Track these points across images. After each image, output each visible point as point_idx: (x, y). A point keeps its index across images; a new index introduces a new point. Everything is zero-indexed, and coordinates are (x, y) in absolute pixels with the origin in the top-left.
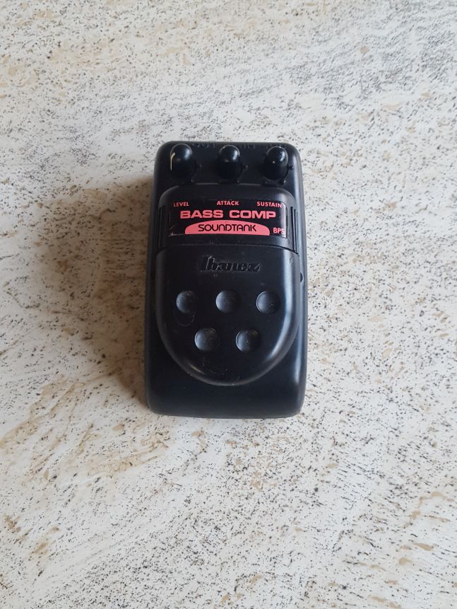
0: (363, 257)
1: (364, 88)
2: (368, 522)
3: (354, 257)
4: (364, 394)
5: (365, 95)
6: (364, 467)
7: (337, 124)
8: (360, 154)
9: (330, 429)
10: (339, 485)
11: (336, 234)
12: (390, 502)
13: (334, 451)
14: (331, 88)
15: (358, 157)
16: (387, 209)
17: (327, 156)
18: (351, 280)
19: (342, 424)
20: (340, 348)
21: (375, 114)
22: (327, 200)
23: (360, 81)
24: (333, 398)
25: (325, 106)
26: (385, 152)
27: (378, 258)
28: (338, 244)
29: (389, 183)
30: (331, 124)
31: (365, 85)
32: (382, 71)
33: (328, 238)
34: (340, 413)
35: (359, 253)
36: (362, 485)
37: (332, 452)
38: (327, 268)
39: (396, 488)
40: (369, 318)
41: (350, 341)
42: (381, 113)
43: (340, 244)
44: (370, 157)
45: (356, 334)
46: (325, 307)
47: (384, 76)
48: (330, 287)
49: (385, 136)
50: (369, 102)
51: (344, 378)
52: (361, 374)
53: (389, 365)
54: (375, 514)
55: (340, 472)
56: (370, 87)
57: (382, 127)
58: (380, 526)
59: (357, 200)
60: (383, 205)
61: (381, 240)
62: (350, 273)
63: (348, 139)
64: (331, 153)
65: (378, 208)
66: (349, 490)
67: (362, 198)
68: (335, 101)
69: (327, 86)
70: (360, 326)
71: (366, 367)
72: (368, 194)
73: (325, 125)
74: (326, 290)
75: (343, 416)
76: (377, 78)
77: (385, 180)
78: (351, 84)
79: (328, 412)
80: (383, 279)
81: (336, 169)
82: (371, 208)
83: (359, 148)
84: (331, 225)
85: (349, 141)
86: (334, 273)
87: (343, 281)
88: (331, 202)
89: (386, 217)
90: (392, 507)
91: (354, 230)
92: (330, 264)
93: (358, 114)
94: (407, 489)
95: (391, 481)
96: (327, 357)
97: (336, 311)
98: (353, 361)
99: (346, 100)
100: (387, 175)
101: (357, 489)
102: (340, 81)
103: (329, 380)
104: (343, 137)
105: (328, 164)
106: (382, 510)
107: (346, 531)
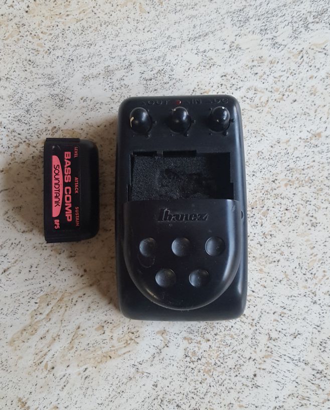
0: (293, 182)
1: (294, 29)
2: (295, 399)
3: (286, 182)
4: (293, 298)
5: (295, 34)
6: (292, 357)
7: (271, 62)
8: (291, 90)
9: (266, 327)
10: (272, 372)
11: (271, 162)
12: (313, 384)
13: (269, 345)
14: (266, 30)
15: (290, 92)
16: (314, 138)
17: (263, 92)
18: (283, 202)
19: (275, 323)
20: (274, 260)
21: (304, 52)
22: (263, 132)
23: (291, 22)
24: (268, 302)
25: (261, 47)
26: (313, 86)
27: (306, 182)
28: (272, 170)
29: (316, 115)
30: (266, 63)
31: (296, 25)
32: (310, 12)
33: (264, 165)
34: (274, 314)
35: (290, 178)
36: (291, 371)
37: (267, 346)
38: (263, 191)
39: (318, 373)
40: (298, 234)
41: (282, 254)
42: (309, 51)
43: (274, 170)
44: (299, 92)
45: (287, 248)
46: (262, 225)
47: (312, 16)
48: (265, 208)
49: (313, 72)
50: (299, 41)
51: (277, 285)
52: (291, 281)
53: (314, 273)
54: (300, 392)
55: (274, 361)
56: (300, 27)
57: (310, 64)
58: (304, 402)
59: (288, 131)
60: (310, 135)
61: (308, 166)
62: (282, 196)
63: (281, 76)
64: (267, 89)
65: (306, 138)
66: (281, 376)
67: (292, 129)
68: (270, 42)
69: (263, 28)
70: (290, 241)
71: (296, 275)
72: (297, 125)
73: (261, 64)
74: (262, 211)
75: (276, 317)
76: (306, 18)
77: (312, 113)
78: (283, 25)
79: (264, 313)
80: (310, 200)
81: (270, 104)
82: (300, 138)
83: (291, 84)
84: (266, 155)
85: (282, 78)
86: (269, 196)
87: (276, 203)
88: (266, 134)
89: (312, 145)
90: (314, 387)
91: (285, 158)
92: (265, 189)
93: (290, 52)
94: (326, 374)
95: (314, 367)
96: (263, 267)
97: (271, 229)
98: (284, 270)
99: (279, 40)
100: (314, 108)
101: (287, 374)
102: (274, 22)
103: (265, 287)
104: (277, 75)
105: (264, 99)
106: (307, 390)
107: (277, 407)
